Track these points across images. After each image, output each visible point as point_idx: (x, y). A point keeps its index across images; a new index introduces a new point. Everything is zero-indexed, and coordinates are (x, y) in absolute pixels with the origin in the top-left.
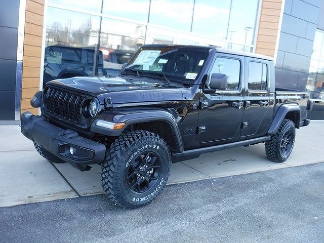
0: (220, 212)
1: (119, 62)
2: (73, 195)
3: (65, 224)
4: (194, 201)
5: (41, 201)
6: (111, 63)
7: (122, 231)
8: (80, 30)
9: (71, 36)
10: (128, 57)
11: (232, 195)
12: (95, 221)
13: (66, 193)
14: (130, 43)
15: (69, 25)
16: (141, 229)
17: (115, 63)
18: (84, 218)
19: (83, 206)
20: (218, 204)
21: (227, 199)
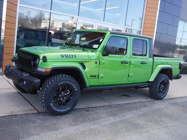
0: (116, 121)
1: (61, 39)
2: (35, 112)
3: (32, 125)
4: (102, 115)
5: (18, 114)
6: (56, 40)
7: (62, 128)
8: (35, 18)
9: (30, 22)
10: (66, 35)
11: (123, 113)
12: (48, 123)
13: (31, 110)
14: (68, 27)
15: (29, 15)
16: (72, 128)
17: (59, 39)
18: (42, 122)
19: (41, 117)
20: (115, 117)
21: (120, 115)
